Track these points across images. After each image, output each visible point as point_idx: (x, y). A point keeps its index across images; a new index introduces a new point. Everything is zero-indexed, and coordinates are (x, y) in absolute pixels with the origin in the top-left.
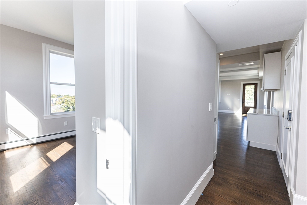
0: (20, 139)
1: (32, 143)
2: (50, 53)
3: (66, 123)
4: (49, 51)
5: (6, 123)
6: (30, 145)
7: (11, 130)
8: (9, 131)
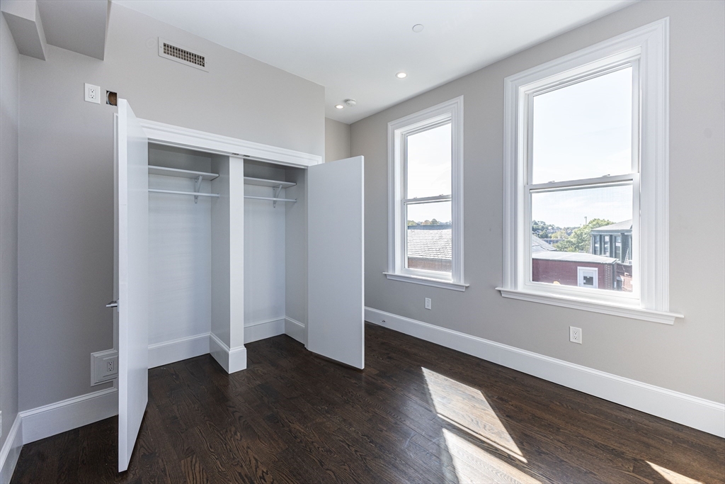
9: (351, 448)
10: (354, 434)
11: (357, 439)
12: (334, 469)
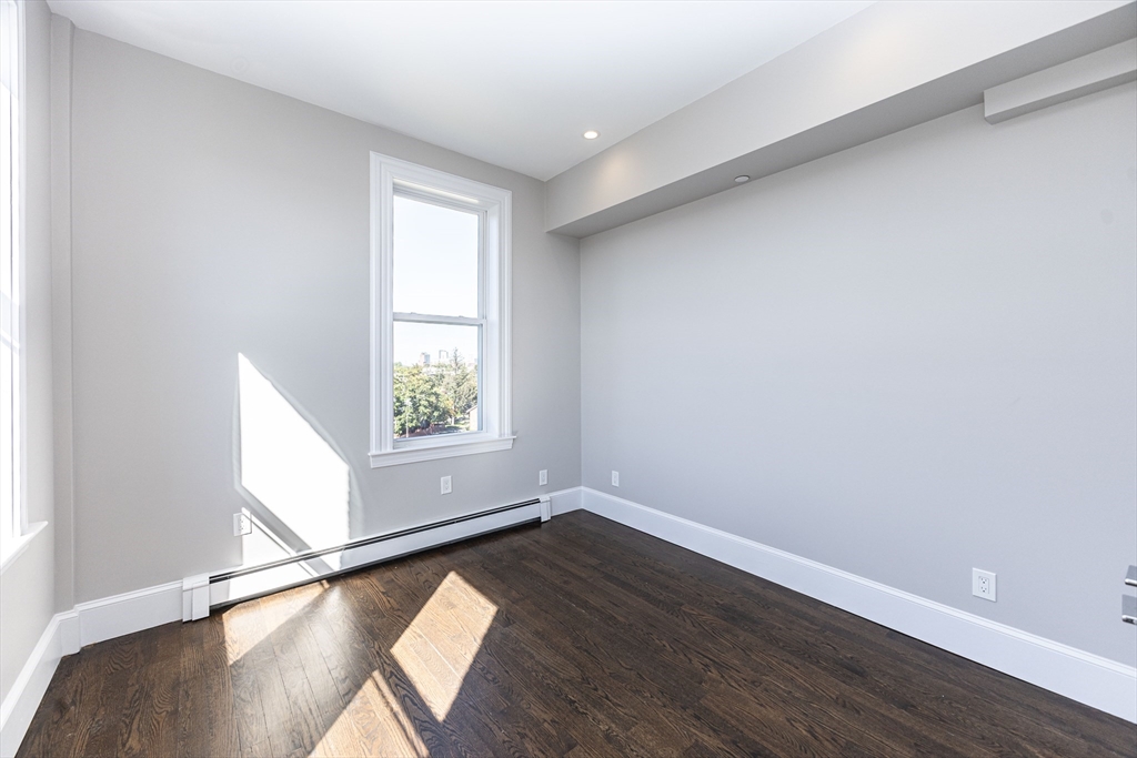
0: (284, 556)
1: (325, 572)
2: (395, 197)
3: (446, 485)
4: (394, 184)
5: (237, 487)
6: (319, 580)
7: (254, 519)
8: (245, 520)
9: (603, 694)
10: (600, 716)
11: (595, 707)
12: (623, 670)
